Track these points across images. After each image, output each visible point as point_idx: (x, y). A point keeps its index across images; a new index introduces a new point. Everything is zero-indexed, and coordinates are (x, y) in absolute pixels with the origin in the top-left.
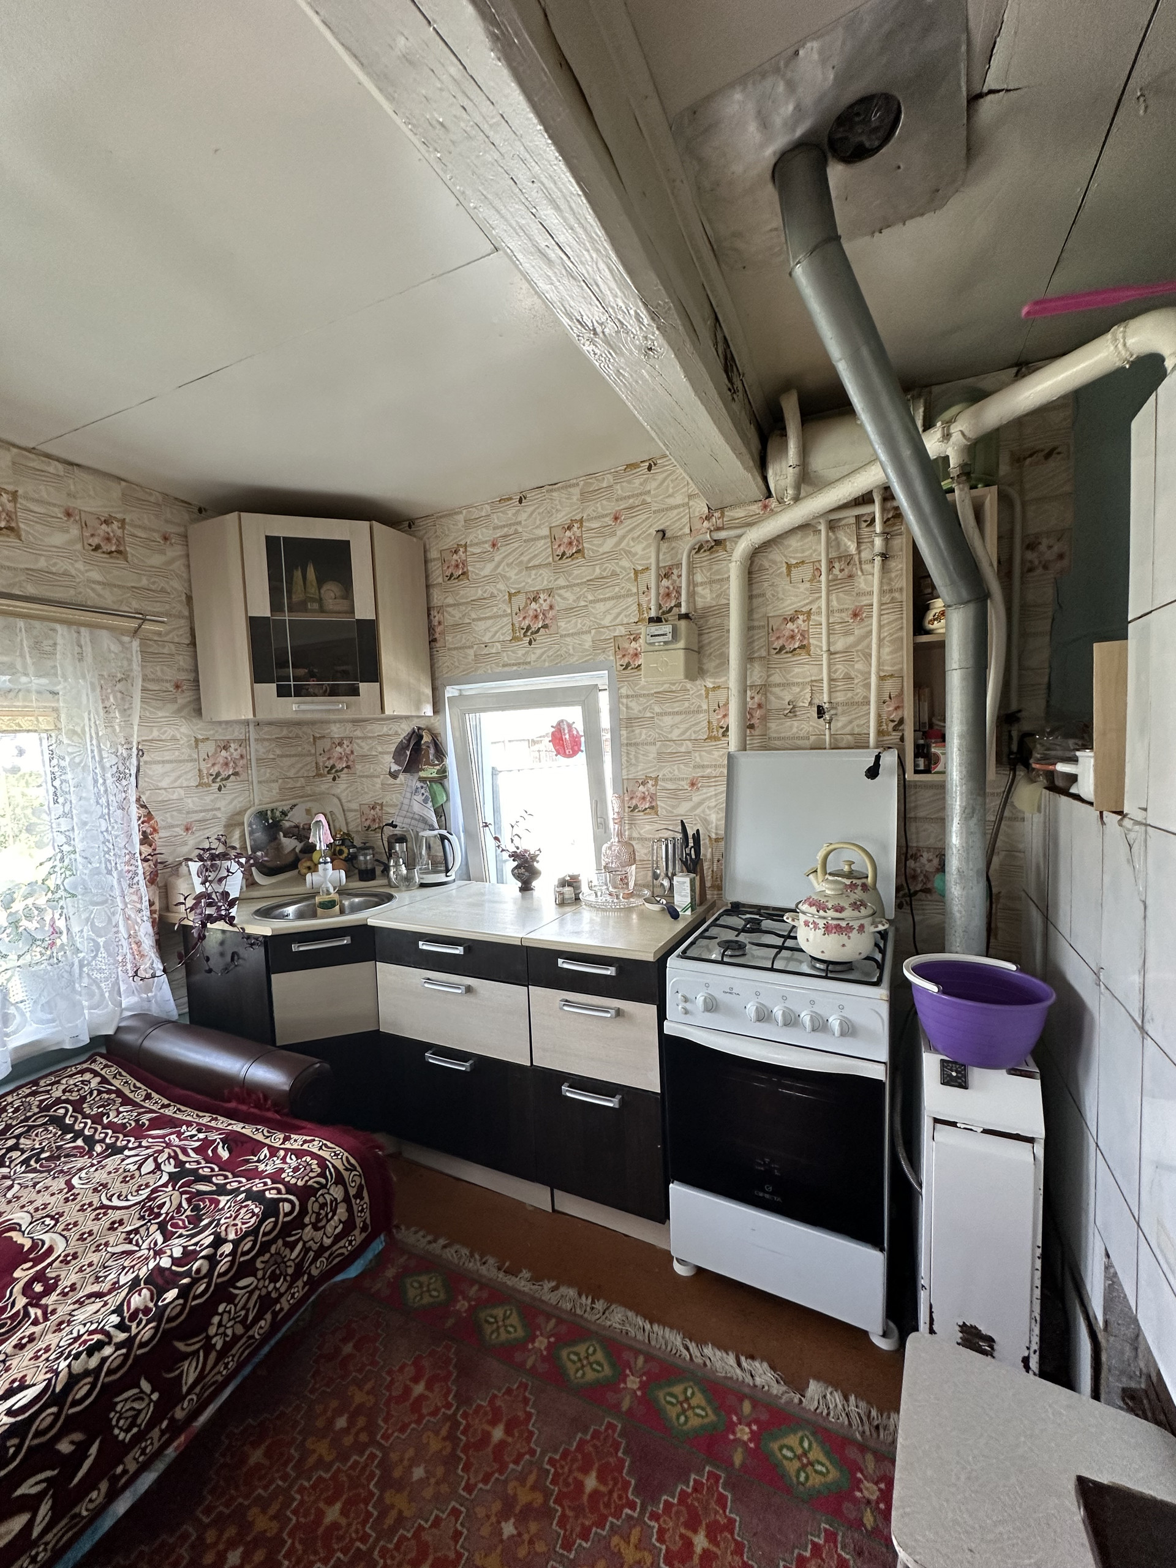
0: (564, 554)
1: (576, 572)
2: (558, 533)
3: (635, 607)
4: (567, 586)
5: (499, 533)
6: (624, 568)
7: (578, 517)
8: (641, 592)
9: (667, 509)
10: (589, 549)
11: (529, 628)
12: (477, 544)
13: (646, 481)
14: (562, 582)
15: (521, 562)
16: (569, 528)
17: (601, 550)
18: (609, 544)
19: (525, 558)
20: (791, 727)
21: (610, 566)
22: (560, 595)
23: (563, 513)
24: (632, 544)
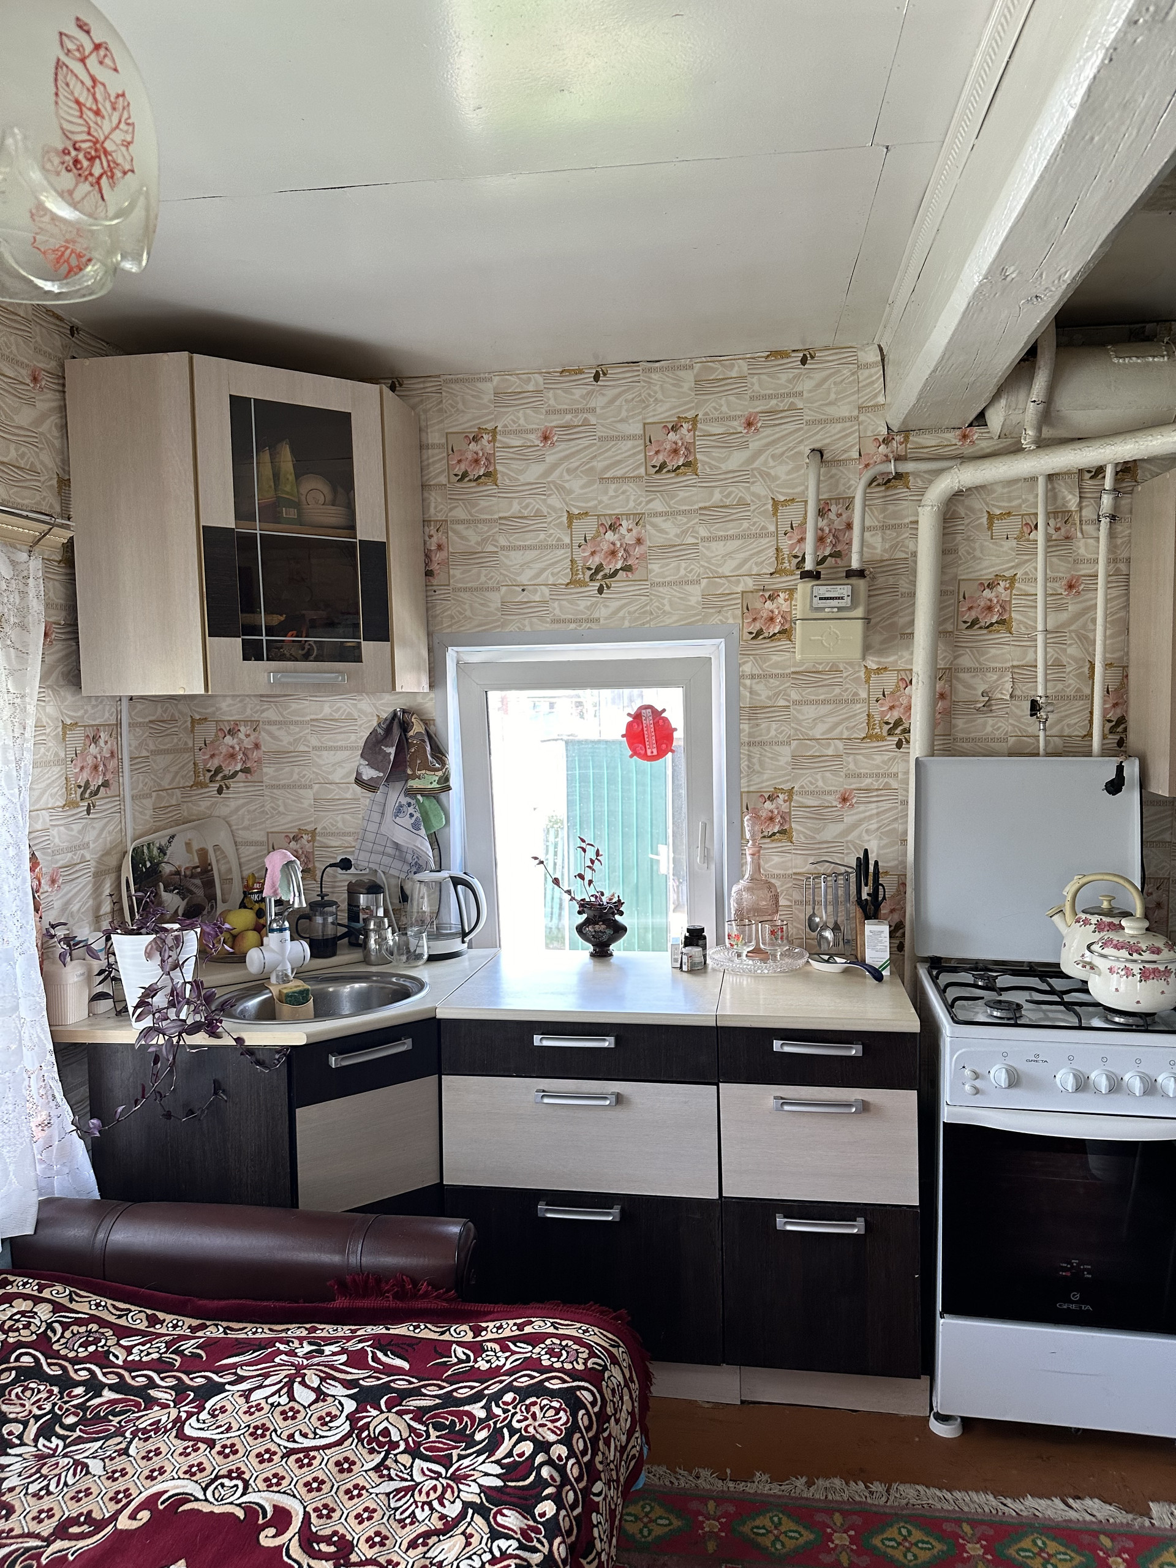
0: (663, 466)
1: (682, 494)
2: (657, 434)
3: (772, 552)
4: (666, 514)
5: (555, 421)
6: (758, 497)
7: (690, 415)
8: (781, 533)
9: (826, 421)
10: (704, 463)
11: (599, 568)
12: (515, 432)
13: (797, 377)
14: (658, 506)
15: (592, 469)
16: (674, 429)
17: (724, 467)
18: (736, 459)
19: (599, 465)
20: (984, 725)
21: (739, 492)
22: (654, 526)
23: (667, 406)
24: (771, 463)
